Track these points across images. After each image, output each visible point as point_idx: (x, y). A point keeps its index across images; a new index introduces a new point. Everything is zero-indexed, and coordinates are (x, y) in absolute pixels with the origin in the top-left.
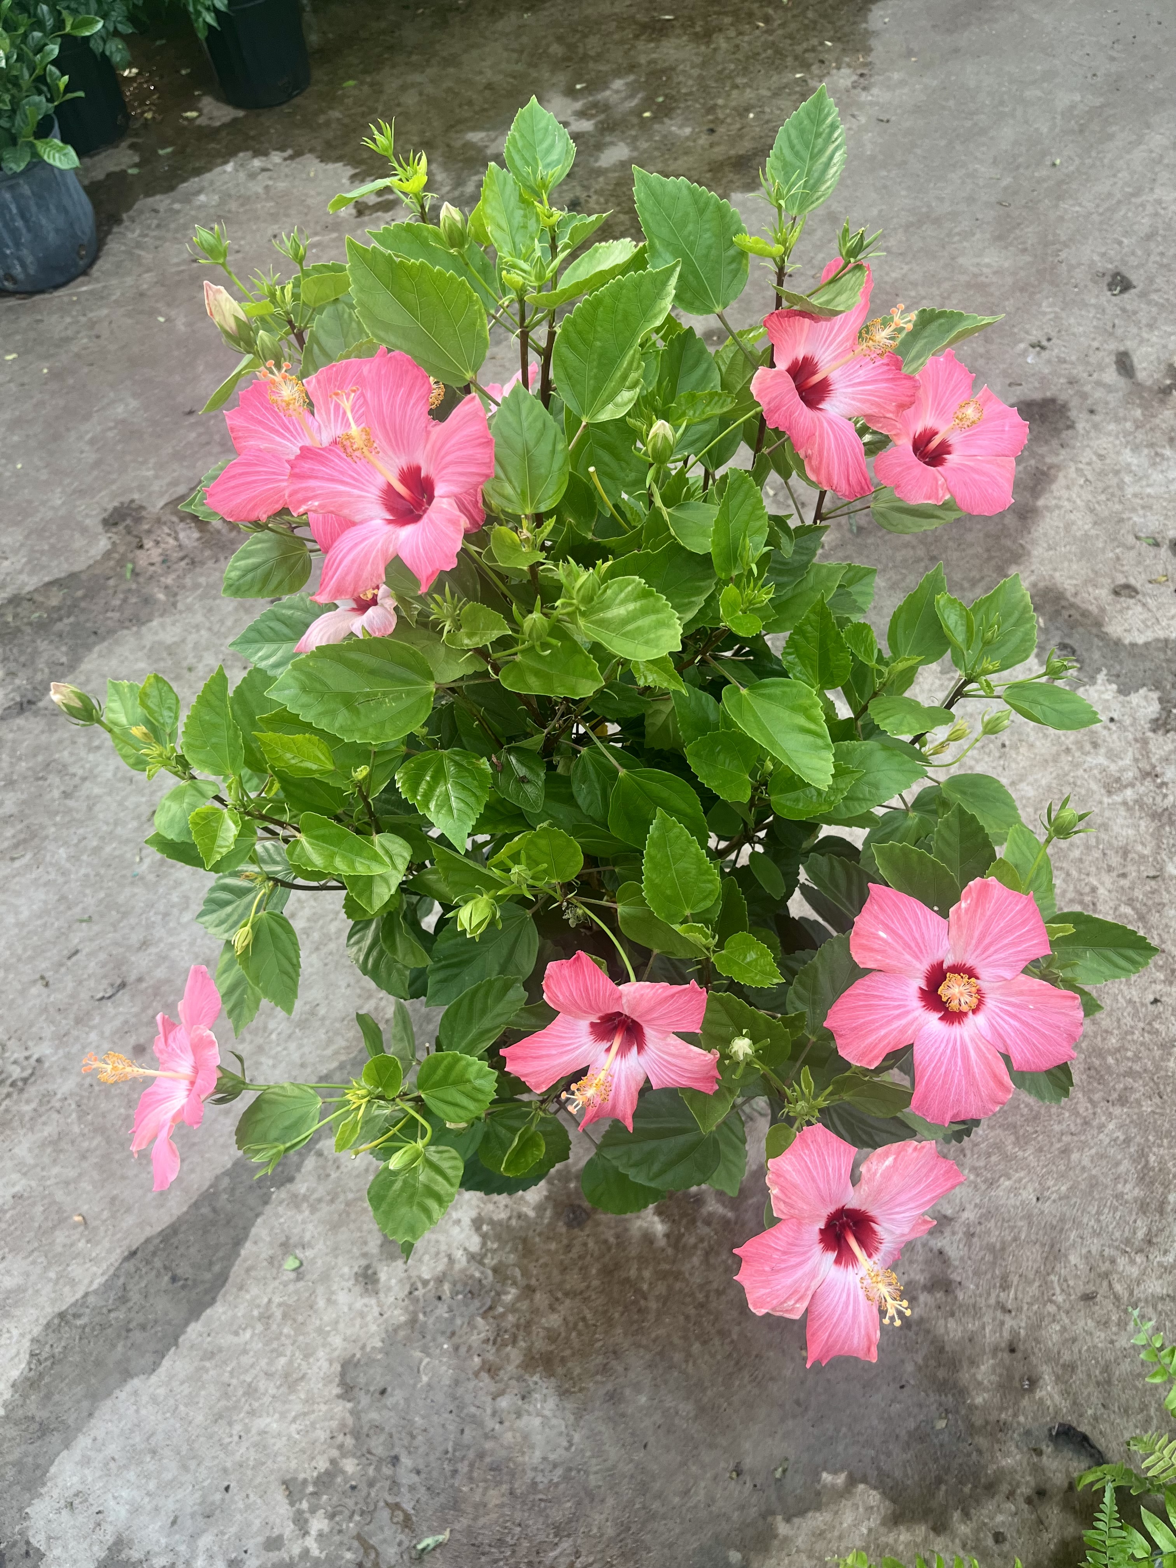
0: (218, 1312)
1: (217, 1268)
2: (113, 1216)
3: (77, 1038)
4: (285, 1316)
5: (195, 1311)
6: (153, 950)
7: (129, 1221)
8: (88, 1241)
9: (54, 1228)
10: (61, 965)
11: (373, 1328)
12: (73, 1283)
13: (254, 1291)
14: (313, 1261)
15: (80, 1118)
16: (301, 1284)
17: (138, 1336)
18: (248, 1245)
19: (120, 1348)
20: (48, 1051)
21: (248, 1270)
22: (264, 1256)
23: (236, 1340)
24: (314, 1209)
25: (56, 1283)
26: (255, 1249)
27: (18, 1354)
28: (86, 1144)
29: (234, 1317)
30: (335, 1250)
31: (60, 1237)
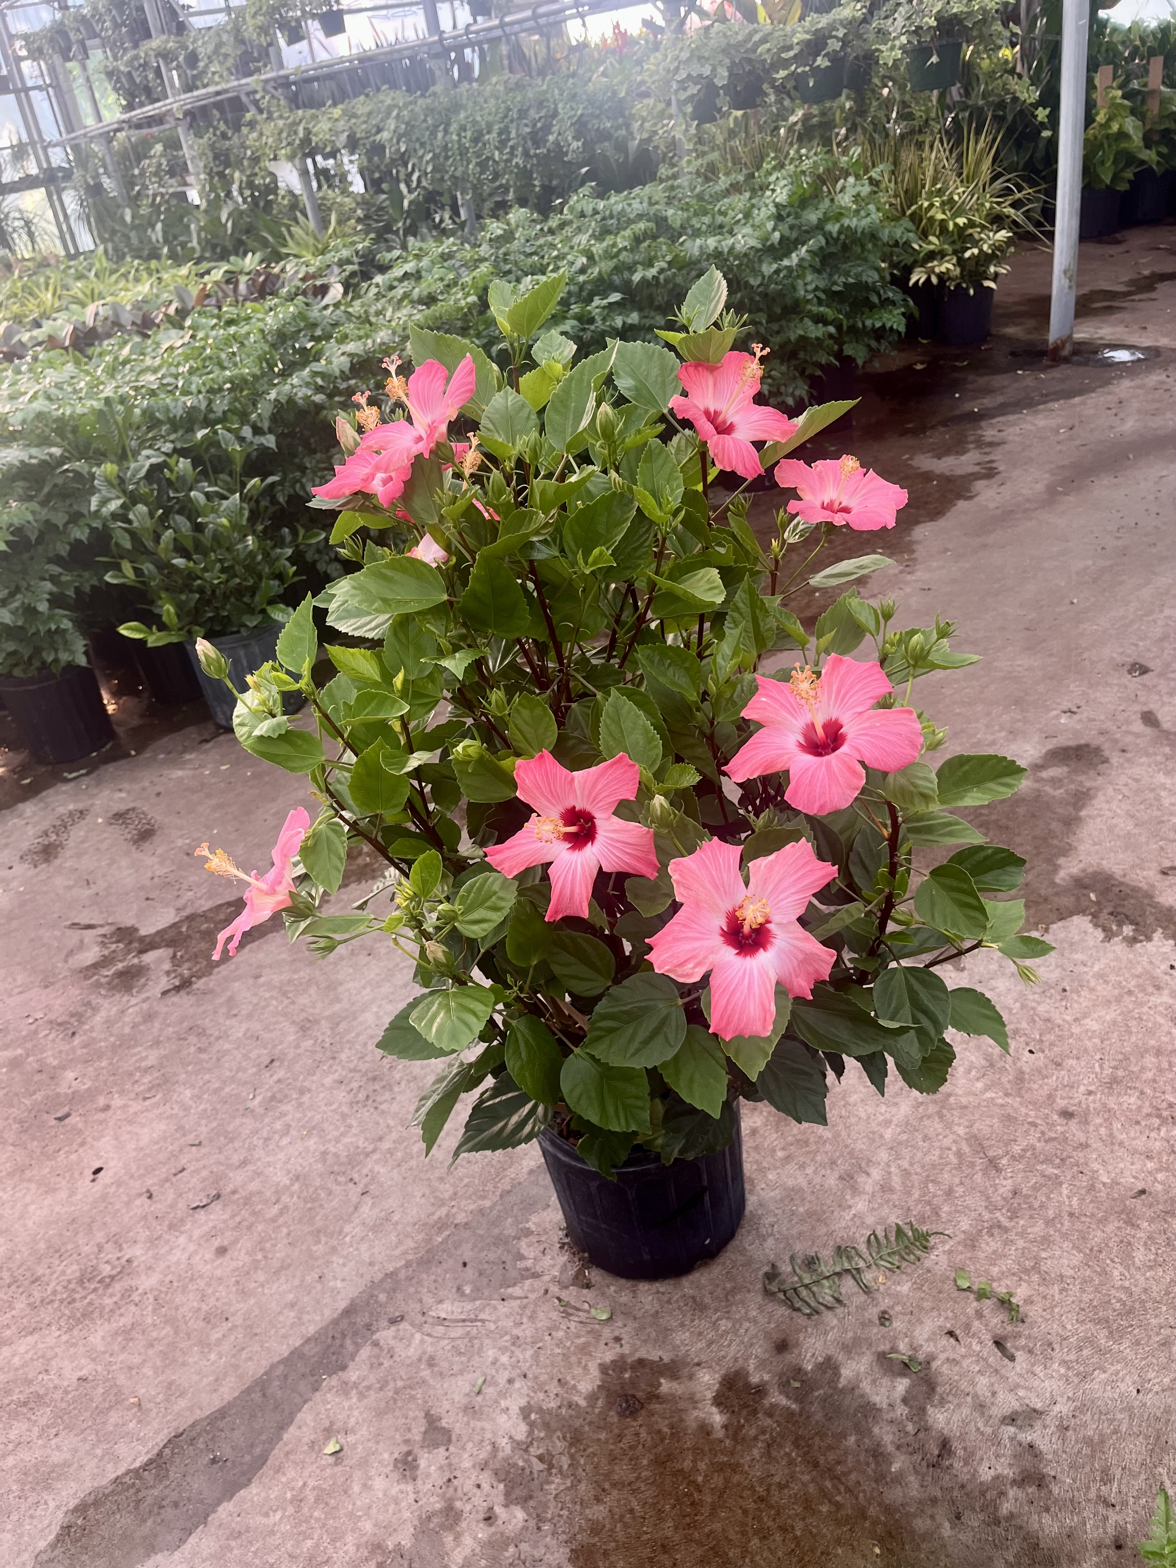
0: (253, 1493)
1: (257, 1451)
2: (167, 1400)
3: (167, 1242)
4: (317, 1500)
5: (230, 1490)
6: (250, 1167)
7: (182, 1403)
8: (139, 1422)
9: (110, 1408)
10: (167, 1180)
11: (407, 1514)
12: (117, 1460)
13: (291, 1473)
14: (354, 1447)
15: (154, 1311)
16: (339, 1468)
17: (169, 1513)
18: (292, 1429)
19: (149, 1523)
20: (138, 1253)
21: (287, 1454)
22: (306, 1440)
23: (265, 1521)
24: (362, 1396)
25: (101, 1459)
26: (298, 1433)
27: (49, 1525)
28: (155, 1334)
29: (267, 1498)
30: (377, 1437)
31: (114, 1418)
